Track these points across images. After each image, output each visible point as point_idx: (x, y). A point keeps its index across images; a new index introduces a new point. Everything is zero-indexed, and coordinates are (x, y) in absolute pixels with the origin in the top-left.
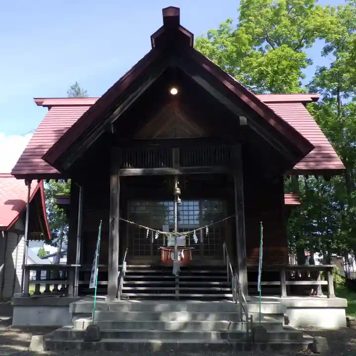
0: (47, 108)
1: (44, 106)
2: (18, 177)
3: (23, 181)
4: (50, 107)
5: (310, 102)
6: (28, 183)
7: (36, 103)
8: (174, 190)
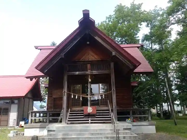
0: (40, 50)
1: (38, 49)
2: (27, 78)
3: (29, 79)
4: (41, 49)
5: (140, 47)
6: (31, 80)
7: (35, 48)
8: (88, 80)
